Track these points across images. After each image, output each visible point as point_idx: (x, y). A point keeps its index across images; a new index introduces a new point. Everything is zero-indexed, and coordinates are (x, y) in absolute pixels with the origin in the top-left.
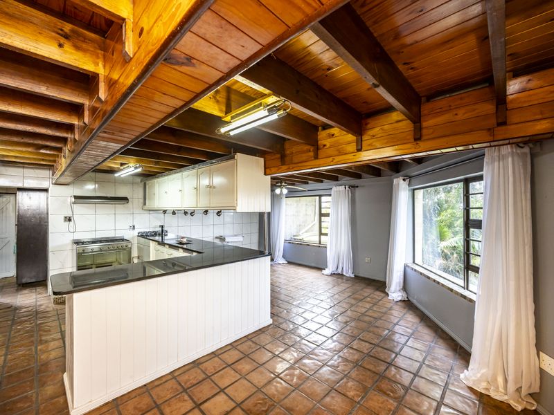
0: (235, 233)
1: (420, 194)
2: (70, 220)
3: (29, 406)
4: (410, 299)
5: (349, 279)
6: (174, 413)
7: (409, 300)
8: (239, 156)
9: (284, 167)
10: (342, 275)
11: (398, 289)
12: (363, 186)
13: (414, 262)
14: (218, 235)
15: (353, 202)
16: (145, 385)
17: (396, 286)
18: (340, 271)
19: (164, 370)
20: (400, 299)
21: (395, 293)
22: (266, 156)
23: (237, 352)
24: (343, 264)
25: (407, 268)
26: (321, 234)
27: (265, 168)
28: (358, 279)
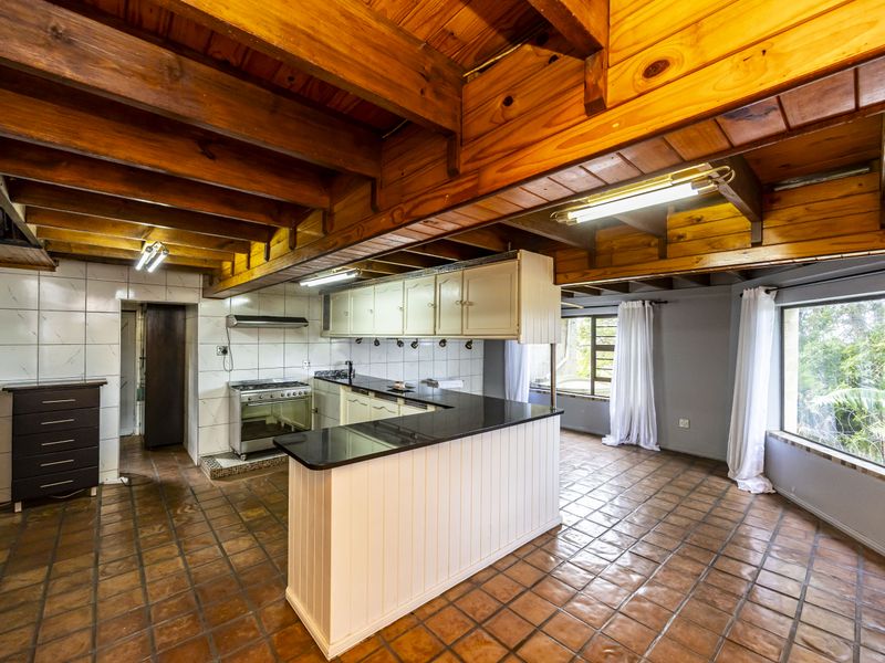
0: (450, 375)
1: (793, 316)
2: (225, 352)
3: (254, 637)
4: (781, 490)
5: (650, 453)
6: (481, 660)
7: (777, 493)
8: (523, 254)
9: (594, 272)
10: (637, 446)
11: (755, 473)
12: (676, 301)
13: (782, 429)
14: (425, 378)
15: (657, 327)
16: (412, 613)
17: (751, 468)
18: (633, 440)
19: (433, 590)
20: (761, 490)
21: (750, 481)
22: (558, 254)
23: (528, 568)
24: (639, 428)
25: (771, 439)
26: (594, 378)
27: (556, 273)
28: (666, 454)
